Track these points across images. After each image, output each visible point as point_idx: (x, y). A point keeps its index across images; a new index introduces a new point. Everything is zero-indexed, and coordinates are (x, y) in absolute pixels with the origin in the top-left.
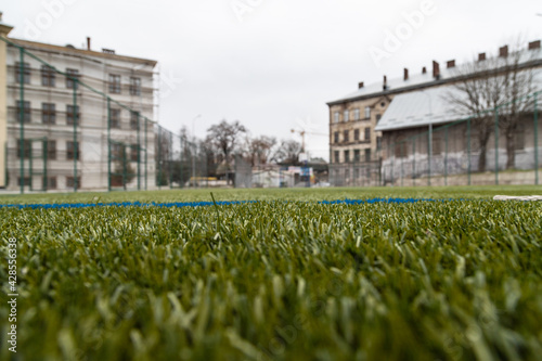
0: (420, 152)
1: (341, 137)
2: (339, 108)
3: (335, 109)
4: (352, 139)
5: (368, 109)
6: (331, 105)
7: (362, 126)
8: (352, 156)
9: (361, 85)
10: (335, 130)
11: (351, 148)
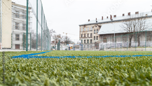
0: (111, 41)
1: (83, 36)
2: (83, 27)
3: (81, 27)
4: (86, 36)
5: (92, 28)
6: (80, 26)
7: (90, 33)
8: (86, 42)
9: (89, 20)
10: (81, 33)
11: (86, 39)
